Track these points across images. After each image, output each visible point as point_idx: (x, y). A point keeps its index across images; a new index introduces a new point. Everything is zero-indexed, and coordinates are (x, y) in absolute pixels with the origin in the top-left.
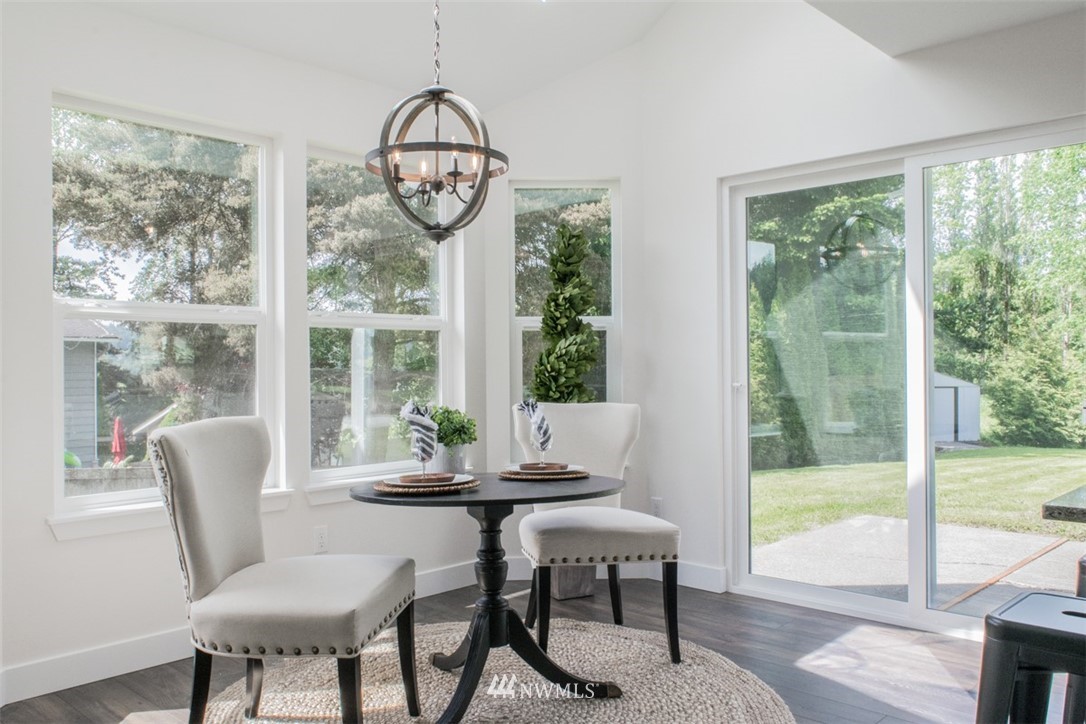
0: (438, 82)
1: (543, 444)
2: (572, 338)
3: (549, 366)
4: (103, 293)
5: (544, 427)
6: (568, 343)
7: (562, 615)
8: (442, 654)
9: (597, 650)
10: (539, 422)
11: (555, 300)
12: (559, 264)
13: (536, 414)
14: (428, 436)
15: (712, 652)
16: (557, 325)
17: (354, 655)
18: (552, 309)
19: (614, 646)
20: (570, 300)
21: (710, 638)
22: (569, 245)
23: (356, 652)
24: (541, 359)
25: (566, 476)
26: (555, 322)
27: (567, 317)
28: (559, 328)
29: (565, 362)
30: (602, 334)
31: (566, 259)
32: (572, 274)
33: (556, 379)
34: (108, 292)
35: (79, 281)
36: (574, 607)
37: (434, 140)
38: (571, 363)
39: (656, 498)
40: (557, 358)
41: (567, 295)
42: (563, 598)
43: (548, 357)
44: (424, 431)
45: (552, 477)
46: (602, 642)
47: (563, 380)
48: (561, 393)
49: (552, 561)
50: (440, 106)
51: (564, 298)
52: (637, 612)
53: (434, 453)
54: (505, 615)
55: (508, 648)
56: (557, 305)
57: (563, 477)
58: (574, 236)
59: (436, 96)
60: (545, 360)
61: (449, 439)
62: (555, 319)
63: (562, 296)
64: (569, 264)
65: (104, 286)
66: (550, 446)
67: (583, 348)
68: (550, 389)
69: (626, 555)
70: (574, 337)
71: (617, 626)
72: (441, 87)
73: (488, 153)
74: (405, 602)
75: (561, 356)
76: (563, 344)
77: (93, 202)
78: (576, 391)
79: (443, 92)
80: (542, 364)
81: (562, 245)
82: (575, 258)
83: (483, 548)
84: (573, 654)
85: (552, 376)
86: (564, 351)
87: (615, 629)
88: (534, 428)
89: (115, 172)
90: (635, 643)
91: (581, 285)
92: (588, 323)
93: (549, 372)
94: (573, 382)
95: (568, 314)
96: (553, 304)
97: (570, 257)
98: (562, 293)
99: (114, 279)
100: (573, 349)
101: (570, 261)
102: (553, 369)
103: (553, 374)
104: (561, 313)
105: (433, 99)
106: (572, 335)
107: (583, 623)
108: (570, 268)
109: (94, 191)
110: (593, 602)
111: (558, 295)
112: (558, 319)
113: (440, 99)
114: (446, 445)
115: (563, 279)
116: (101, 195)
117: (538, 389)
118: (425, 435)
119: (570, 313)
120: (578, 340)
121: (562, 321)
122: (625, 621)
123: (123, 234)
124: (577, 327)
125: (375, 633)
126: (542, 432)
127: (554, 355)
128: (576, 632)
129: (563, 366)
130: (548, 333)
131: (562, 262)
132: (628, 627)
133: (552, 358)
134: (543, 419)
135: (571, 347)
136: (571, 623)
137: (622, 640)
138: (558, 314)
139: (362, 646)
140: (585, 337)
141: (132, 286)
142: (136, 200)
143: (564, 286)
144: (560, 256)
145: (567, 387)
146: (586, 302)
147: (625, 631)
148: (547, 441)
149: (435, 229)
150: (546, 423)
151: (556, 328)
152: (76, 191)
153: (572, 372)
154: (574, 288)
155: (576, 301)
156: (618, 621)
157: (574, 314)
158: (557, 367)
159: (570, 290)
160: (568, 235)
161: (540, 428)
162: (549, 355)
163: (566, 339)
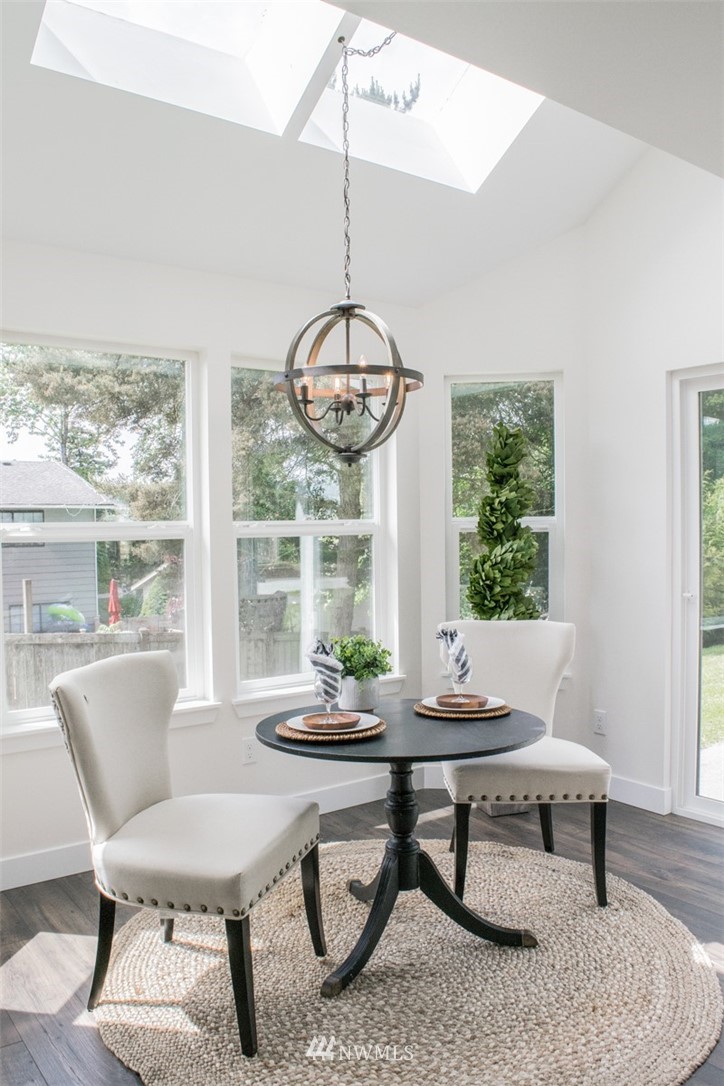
0: (349, 297)
1: (461, 677)
2: (508, 545)
3: (483, 574)
4: (106, 460)
5: (463, 658)
6: (504, 550)
7: (492, 836)
8: (359, 882)
9: (521, 885)
10: (457, 654)
11: (491, 505)
12: (496, 465)
13: (455, 644)
14: (331, 678)
15: (644, 894)
16: (493, 530)
17: (241, 918)
18: (487, 514)
19: (539, 882)
20: (506, 505)
21: (645, 874)
22: (506, 444)
23: (243, 914)
24: (476, 566)
25: (483, 715)
26: (491, 527)
27: (504, 523)
28: (495, 533)
29: (500, 571)
30: (543, 537)
31: (502, 460)
32: (510, 475)
33: (491, 588)
34: (112, 458)
35: (87, 448)
36: (505, 826)
37: (345, 363)
38: (508, 572)
39: (599, 711)
40: (492, 566)
41: (503, 499)
42: (496, 814)
43: (482, 565)
44: (328, 673)
45: (467, 716)
46: (528, 874)
47: (498, 589)
48: (497, 602)
49: (471, 798)
50: (351, 321)
51: (500, 502)
52: (572, 836)
53: (337, 694)
54: (415, 858)
55: (419, 892)
56: (493, 510)
57: (479, 716)
58: (511, 436)
59: (346, 311)
60: (480, 567)
61: (359, 673)
62: (490, 525)
63: (497, 501)
64: (506, 466)
65: (109, 454)
66: (468, 679)
67: (519, 555)
68: (485, 598)
69: (551, 794)
70: (510, 543)
71: (547, 854)
72: (352, 302)
73: (399, 371)
74: (306, 848)
75: (496, 564)
76: (498, 550)
77: (81, 388)
78: (512, 600)
79: (353, 307)
80: (476, 572)
81: (499, 445)
82: (512, 459)
83: (392, 790)
84: (495, 888)
85: (487, 585)
86: (499, 559)
87: (543, 857)
88: (452, 659)
89: (101, 359)
90: (563, 877)
91: (518, 488)
92: (527, 527)
93: (483, 581)
94: (509, 591)
95: (504, 519)
96: (488, 508)
97: (507, 458)
98: (498, 497)
99: (116, 446)
100: (509, 556)
101: (505, 462)
102: (487, 578)
103: (488, 582)
104: (496, 518)
105: (343, 315)
106: (508, 541)
107: (512, 849)
108: (507, 469)
109: (82, 378)
110: (527, 821)
111: (493, 499)
112: (494, 524)
113: (351, 315)
114: (357, 679)
115: (499, 481)
116: (89, 381)
117: (472, 597)
118: (328, 676)
119: (507, 518)
120: (515, 547)
121: (498, 525)
122: (556, 847)
123: (112, 414)
124: (515, 532)
125: (267, 889)
126: (460, 664)
127: (489, 563)
128: (502, 860)
129: (498, 575)
130: (484, 538)
131: (498, 463)
132: (559, 855)
133: (487, 566)
134: (463, 650)
135: (507, 554)
136: (498, 848)
137: (550, 872)
138: (493, 519)
139: (251, 906)
140: (522, 544)
141: (132, 452)
142: (120, 384)
143: (502, 488)
144: (497, 457)
145: (503, 596)
146: (524, 506)
147: (557, 861)
148: (465, 673)
149: (345, 451)
150: (465, 653)
151: (492, 534)
152: (69, 380)
153: (508, 581)
154: (511, 491)
155: (513, 505)
156: (549, 848)
157: (510, 519)
158: (492, 575)
159: (506, 494)
160: (505, 434)
161: (458, 660)
162: (484, 563)
163: (502, 545)
